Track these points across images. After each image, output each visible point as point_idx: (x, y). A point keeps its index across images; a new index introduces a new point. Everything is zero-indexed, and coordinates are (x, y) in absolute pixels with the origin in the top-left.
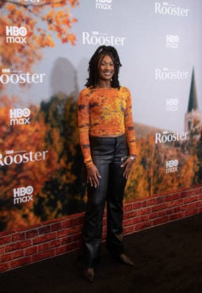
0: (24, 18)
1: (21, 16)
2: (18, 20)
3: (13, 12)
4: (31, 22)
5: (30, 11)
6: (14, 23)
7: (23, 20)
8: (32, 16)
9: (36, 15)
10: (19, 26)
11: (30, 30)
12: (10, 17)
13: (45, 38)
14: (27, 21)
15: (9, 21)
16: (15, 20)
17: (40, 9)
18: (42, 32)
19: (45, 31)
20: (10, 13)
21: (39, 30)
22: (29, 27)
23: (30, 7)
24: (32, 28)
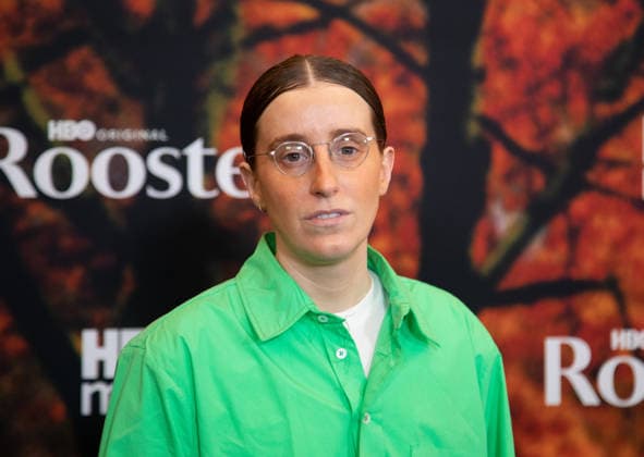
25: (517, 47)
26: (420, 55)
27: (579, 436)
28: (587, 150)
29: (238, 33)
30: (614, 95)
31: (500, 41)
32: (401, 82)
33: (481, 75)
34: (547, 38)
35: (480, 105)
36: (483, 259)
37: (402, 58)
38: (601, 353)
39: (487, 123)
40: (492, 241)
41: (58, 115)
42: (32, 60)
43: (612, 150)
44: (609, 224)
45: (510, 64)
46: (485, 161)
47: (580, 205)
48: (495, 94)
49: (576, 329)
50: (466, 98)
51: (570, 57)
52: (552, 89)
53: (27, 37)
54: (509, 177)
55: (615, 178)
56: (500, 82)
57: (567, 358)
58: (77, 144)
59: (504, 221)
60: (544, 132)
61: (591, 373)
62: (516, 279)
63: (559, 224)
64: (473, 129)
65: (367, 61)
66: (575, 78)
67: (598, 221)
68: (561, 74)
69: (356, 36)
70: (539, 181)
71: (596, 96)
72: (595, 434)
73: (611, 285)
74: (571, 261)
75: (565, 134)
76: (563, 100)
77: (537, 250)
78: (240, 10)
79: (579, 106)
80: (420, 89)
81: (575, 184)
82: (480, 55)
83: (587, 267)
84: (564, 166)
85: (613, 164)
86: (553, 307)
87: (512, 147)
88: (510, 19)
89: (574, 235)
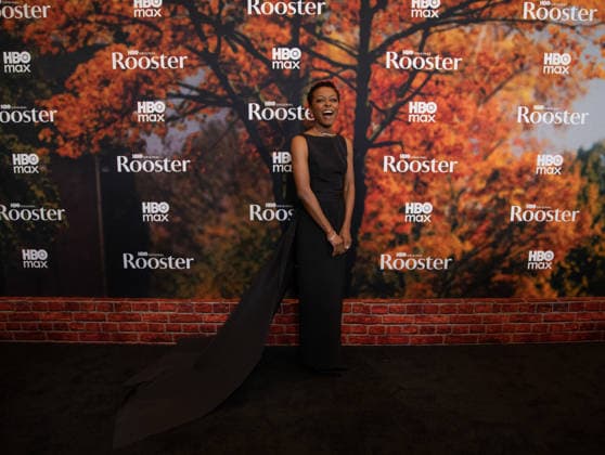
0: (569, 42)
1: (565, 40)
2: (561, 45)
3: (555, 36)
4: (578, 47)
5: (578, 33)
6: (555, 49)
7: (567, 45)
8: (581, 40)
9: (586, 38)
10: (561, 53)
11: (576, 58)
12: (551, 42)
13: (595, 67)
14: (573, 46)
15: (548, 46)
16: (558, 44)
17: (593, 30)
18: (592, 60)
19: (596, 58)
20: (551, 36)
21: (587, 57)
22: (574, 53)
23: (578, 29)
24: (578, 54)
25: (379, 84)
26: (355, 85)
27: (391, 179)
28: (395, 109)
29: (310, 80)
30: (402, 96)
31: (375, 82)
32: (350, 92)
33: (370, 90)
34: (386, 82)
35: (370, 98)
36: (369, 136)
37: (351, 86)
38: (397, 159)
39: (371, 102)
40: (372, 132)
41: (267, 100)
42: (261, 86)
43: (402, 110)
44: (400, 128)
45: (377, 88)
46: (371, 111)
47: (393, 123)
48: (374, 95)
49: (392, 154)
50: (366, 96)
51: (392, 86)
52: (387, 94)
53: (260, 82)
54: (377, 116)
55: (402, 117)
56: (374, 92)
57: (389, 161)
58: (271, 107)
59: (375, 127)
60: (385, 104)
61: (395, 165)
62: (377, 141)
63: (388, 128)
64: (368, 104)
65: (342, 87)
66: (393, 91)
67: (398, 127)
68: (389, 91)
69: (339, 80)
70: (384, 117)
71: (398, 96)
72: (395, 179)
73: (400, 143)
74: (391, 137)
75: (390, 105)
76: (390, 97)
77: (383, 134)
78: (311, 74)
79: (394, 98)
80: (355, 93)
81: (393, 118)
82: (369, 86)
83: (395, 139)
84: (389, 114)
85: (402, 113)
86: (387, 148)
87: (377, 108)
88: (377, 77)
89: (391, 131)
